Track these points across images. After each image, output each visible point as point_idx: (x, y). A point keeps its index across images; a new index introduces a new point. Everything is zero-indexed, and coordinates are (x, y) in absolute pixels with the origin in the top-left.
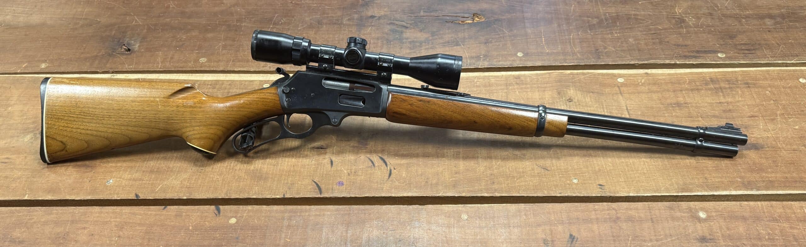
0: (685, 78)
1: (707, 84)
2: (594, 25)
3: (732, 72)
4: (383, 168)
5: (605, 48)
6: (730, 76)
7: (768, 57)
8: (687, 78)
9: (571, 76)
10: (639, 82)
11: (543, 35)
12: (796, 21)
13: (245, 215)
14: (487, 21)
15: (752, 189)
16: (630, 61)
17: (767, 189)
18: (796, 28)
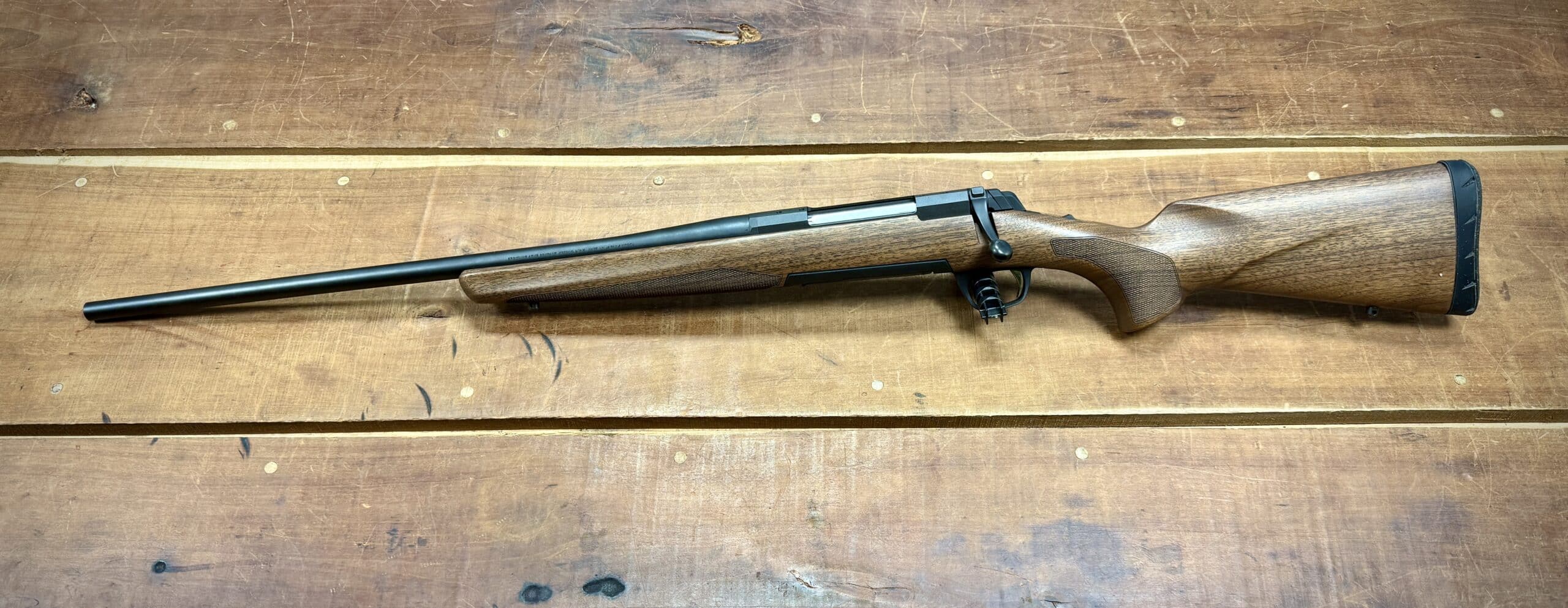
0: (1103, 170)
1: (1140, 184)
2: (958, 52)
3: (1191, 158)
4: (545, 359)
5: (970, 106)
6: (1185, 167)
7: (1262, 127)
8: (1106, 171)
9: (903, 165)
10: (1020, 179)
11: (864, 76)
12: (1329, 44)
13: (293, 456)
14: (765, 42)
15: (1176, 405)
16: (1010, 136)
17: (1203, 403)
18: (1327, 61)
